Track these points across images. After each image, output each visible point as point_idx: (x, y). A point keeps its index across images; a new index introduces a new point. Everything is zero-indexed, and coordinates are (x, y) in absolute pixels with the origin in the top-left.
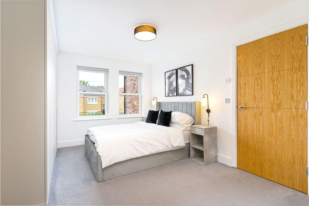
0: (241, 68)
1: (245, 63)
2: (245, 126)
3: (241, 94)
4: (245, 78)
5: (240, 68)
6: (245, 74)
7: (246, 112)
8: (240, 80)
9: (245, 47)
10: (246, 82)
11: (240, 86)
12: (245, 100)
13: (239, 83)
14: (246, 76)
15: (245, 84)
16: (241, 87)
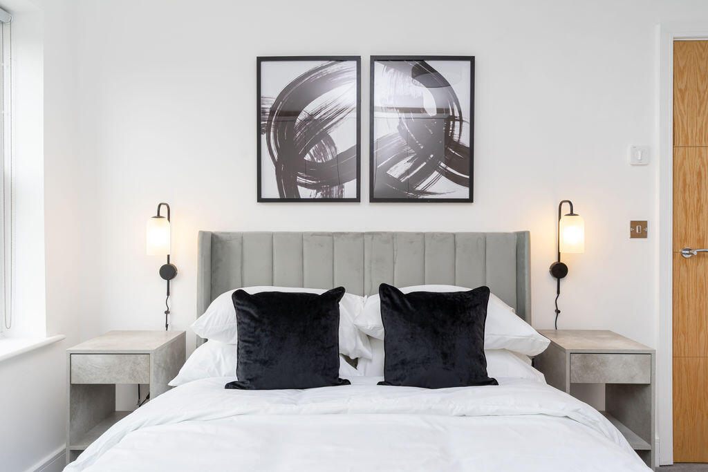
0: (686, 118)
1: (701, 104)
2: (700, 314)
3: (685, 206)
4: (700, 156)
5: (682, 117)
6: (700, 142)
7: (701, 268)
8: (684, 158)
9: (701, 50)
10: (702, 169)
11: (684, 180)
12: (698, 229)
13: (680, 169)
14: (703, 149)
15: (699, 174)
16: (688, 181)
